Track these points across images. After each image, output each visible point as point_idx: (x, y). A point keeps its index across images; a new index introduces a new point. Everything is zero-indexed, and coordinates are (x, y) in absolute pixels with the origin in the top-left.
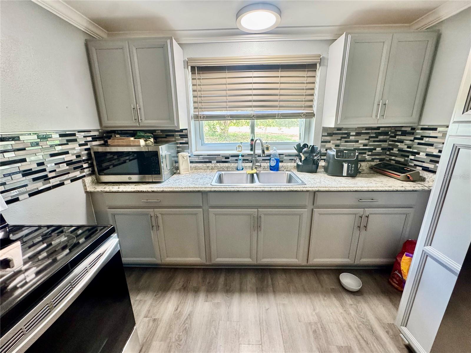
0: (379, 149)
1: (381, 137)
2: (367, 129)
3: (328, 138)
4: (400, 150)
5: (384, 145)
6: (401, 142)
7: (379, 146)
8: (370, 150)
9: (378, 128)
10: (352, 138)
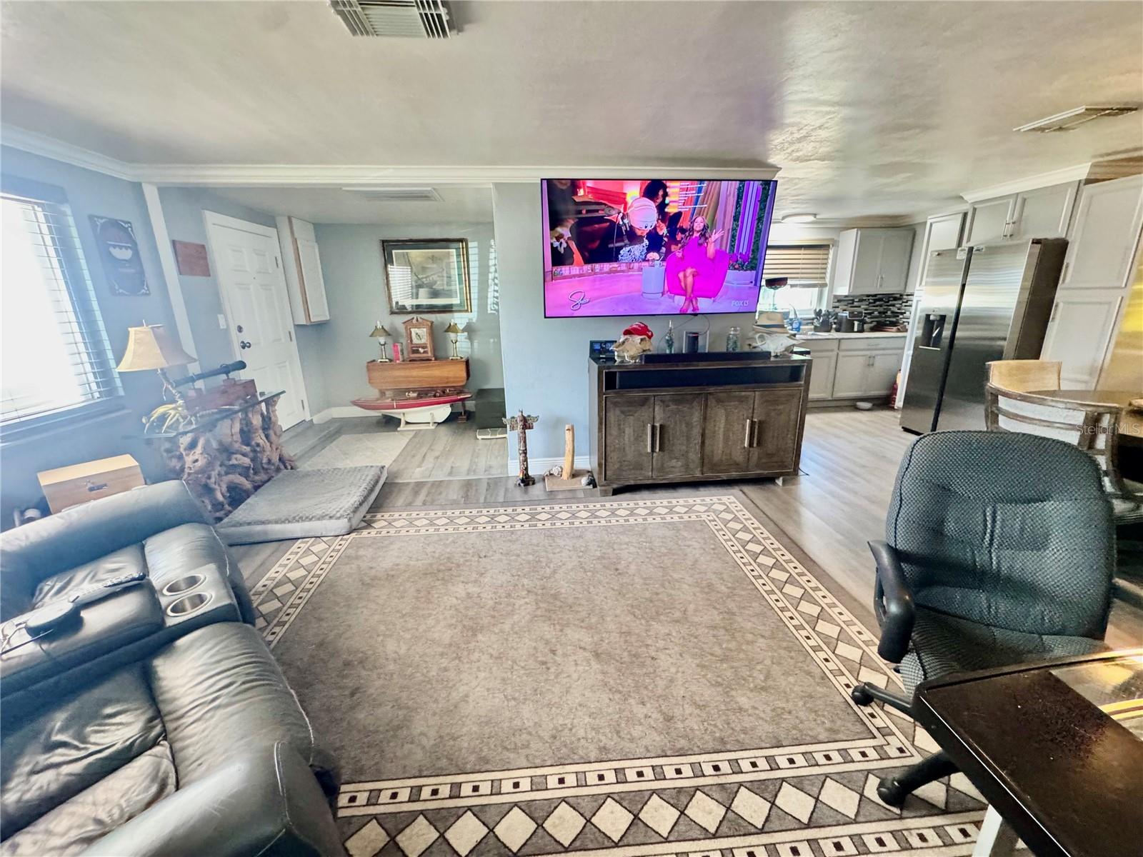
0: (876, 313)
1: (878, 303)
2: (868, 296)
3: (837, 304)
4: (893, 312)
5: (881, 309)
6: (894, 305)
7: (876, 310)
8: (870, 314)
9: (876, 295)
10: (856, 304)
